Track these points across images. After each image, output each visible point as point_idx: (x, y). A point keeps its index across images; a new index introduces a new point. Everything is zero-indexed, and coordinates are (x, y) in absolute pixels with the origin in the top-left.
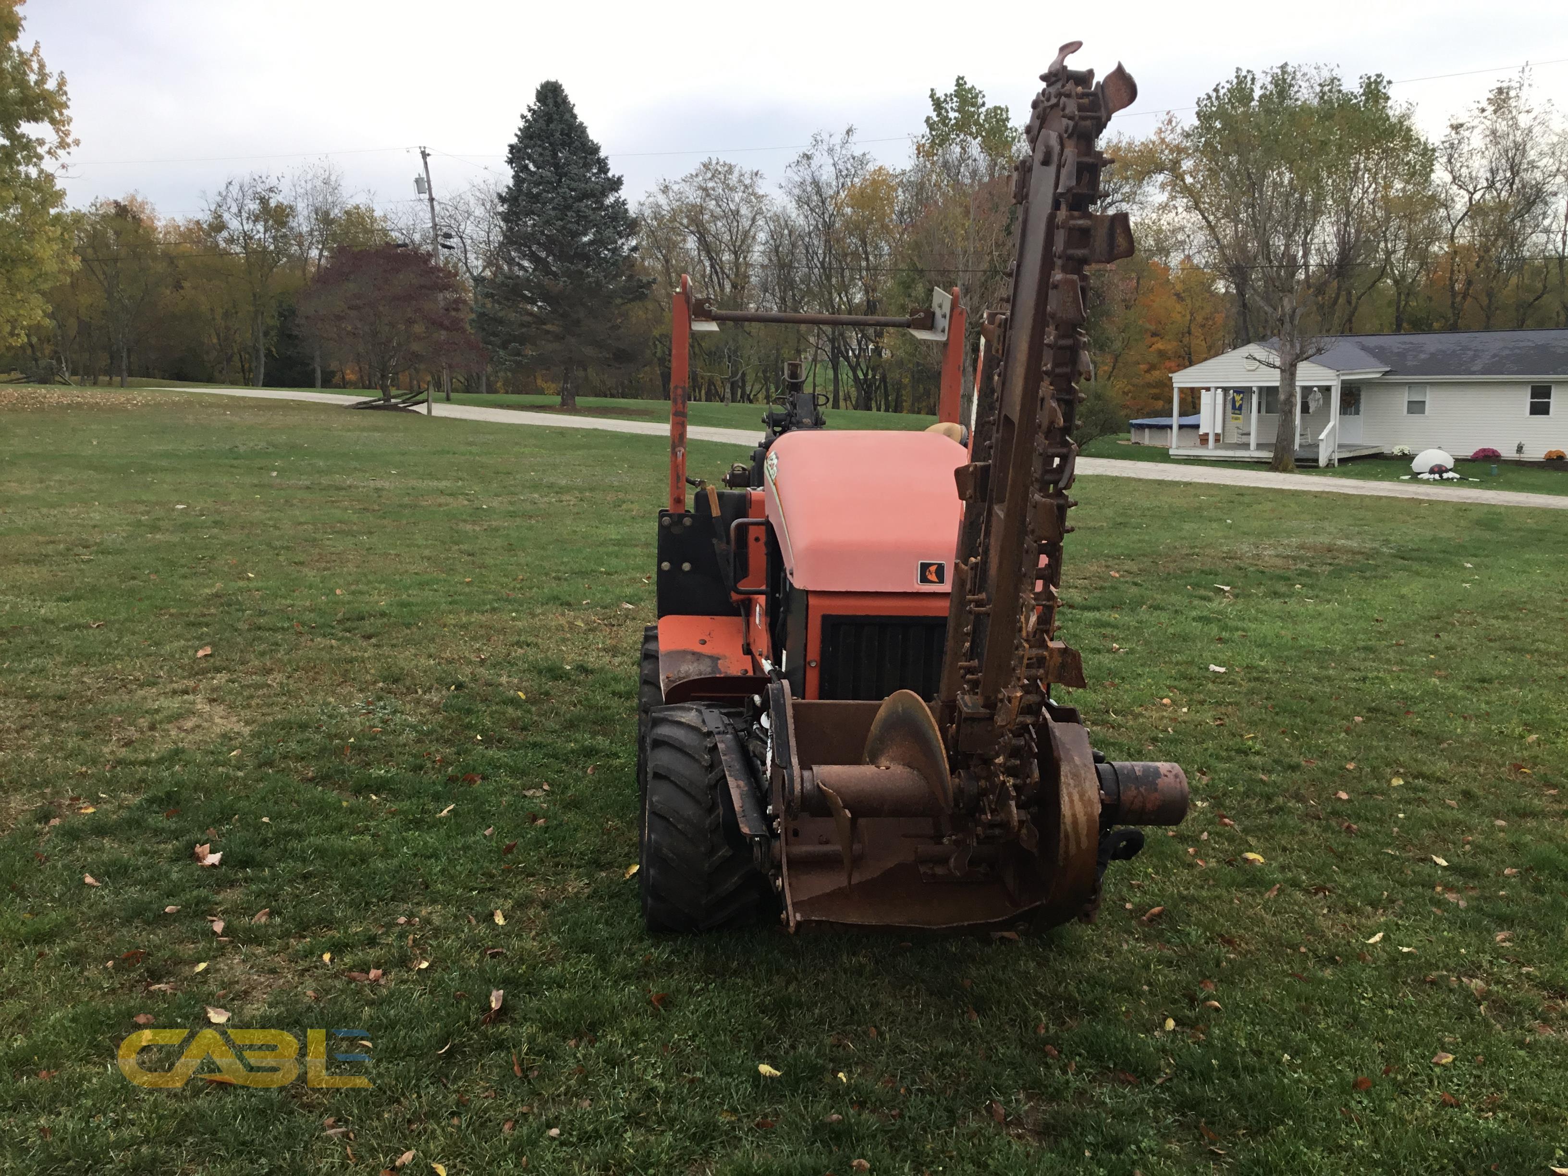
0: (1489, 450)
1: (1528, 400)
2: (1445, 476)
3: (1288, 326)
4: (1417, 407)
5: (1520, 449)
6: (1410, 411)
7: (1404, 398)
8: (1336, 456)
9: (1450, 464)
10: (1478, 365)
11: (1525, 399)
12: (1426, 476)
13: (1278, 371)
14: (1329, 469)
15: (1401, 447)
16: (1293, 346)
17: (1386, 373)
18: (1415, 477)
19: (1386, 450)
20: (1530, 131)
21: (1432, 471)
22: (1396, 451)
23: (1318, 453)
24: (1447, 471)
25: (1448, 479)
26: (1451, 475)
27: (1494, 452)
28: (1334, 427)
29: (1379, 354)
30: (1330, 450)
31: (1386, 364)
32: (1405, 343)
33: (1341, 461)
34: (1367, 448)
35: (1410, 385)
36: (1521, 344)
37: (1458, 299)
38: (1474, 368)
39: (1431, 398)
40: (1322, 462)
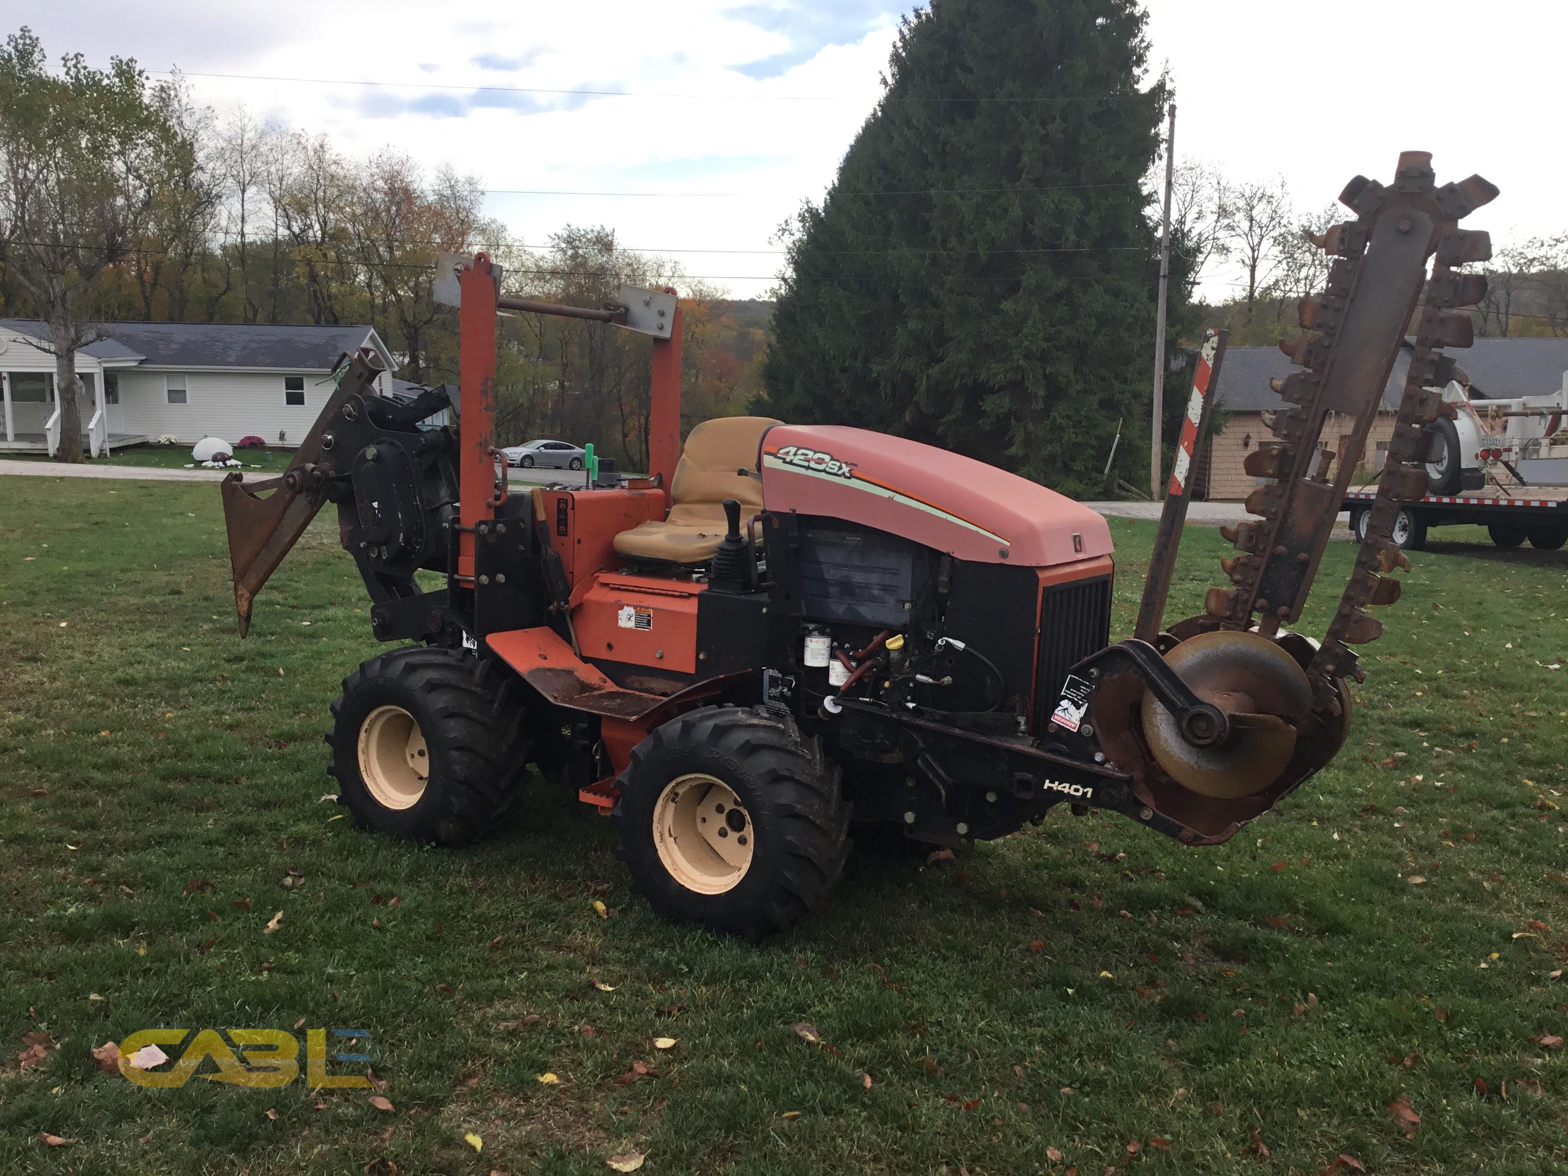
0: (253, 438)
1: (284, 391)
2: (229, 463)
3: (59, 309)
4: (177, 396)
5: (282, 436)
6: (171, 400)
7: (163, 387)
8: (107, 447)
9: (229, 452)
10: (232, 356)
11: (280, 390)
12: (210, 464)
13: (54, 357)
14: (102, 459)
15: (168, 436)
16: (67, 330)
17: (142, 362)
18: (198, 464)
19: (151, 439)
20: (196, 132)
21: (215, 459)
22: (163, 439)
23: (89, 443)
24: (229, 458)
25: (232, 466)
26: (233, 462)
27: (259, 439)
28: (102, 415)
29: (129, 342)
30: (101, 439)
31: (140, 352)
32: (151, 332)
33: (112, 450)
34: (135, 437)
35: (169, 374)
36: (266, 338)
37: (148, 290)
38: (230, 360)
39: (190, 387)
40: (94, 452)
